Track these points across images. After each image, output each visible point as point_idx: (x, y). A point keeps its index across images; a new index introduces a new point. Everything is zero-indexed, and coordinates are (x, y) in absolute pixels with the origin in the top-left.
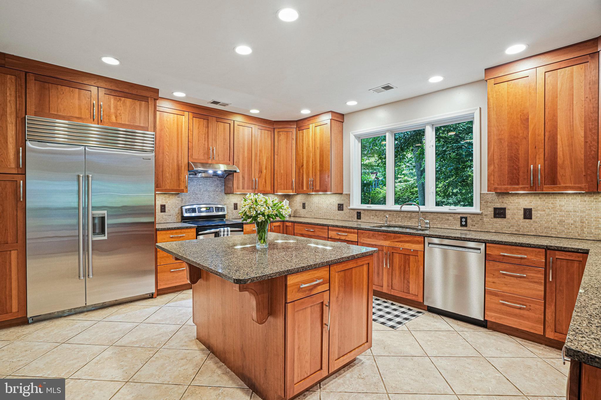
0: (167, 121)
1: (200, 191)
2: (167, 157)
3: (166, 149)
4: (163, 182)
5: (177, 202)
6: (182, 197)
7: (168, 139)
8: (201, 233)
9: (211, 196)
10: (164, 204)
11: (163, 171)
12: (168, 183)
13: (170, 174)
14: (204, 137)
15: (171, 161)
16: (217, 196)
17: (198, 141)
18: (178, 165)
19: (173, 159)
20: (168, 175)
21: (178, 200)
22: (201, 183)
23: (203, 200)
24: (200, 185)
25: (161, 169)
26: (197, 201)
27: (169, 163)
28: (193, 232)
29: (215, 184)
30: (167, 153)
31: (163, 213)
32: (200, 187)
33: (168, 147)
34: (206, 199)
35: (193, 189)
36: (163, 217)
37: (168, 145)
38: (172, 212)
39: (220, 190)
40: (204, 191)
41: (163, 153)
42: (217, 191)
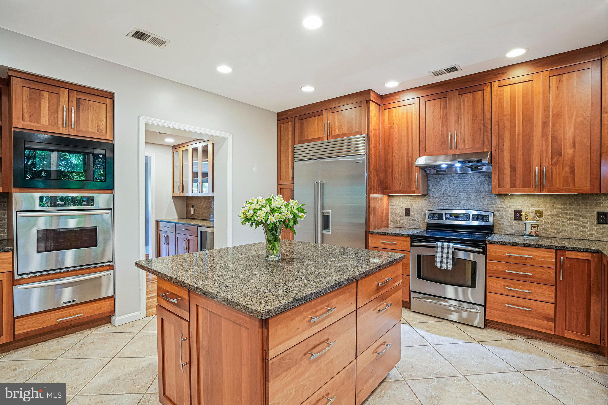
0: (396, 116)
1: (454, 192)
2: (396, 156)
3: (396, 147)
4: (392, 183)
5: (423, 205)
6: (430, 200)
7: (397, 136)
8: (414, 244)
9: (472, 198)
10: (409, 207)
11: (392, 172)
12: (397, 184)
13: (399, 173)
14: (441, 122)
15: (400, 160)
16: (482, 198)
17: (433, 129)
18: (408, 163)
19: (403, 157)
20: (397, 175)
21: (425, 203)
22: (455, 182)
23: (458, 203)
24: (453, 184)
25: (390, 170)
26: (450, 205)
27: (399, 162)
28: (407, 241)
29: (479, 181)
30: (397, 152)
31: (407, 217)
32: (454, 186)
33: (397, 144)
34: (463, 202)
35: (443, 190)
36: (407, 221)
37: (397, 142)
38: (417, 216)
39: (487, 189)
40: (460, 192)
41: (392, 153)
42: (482, 192)
